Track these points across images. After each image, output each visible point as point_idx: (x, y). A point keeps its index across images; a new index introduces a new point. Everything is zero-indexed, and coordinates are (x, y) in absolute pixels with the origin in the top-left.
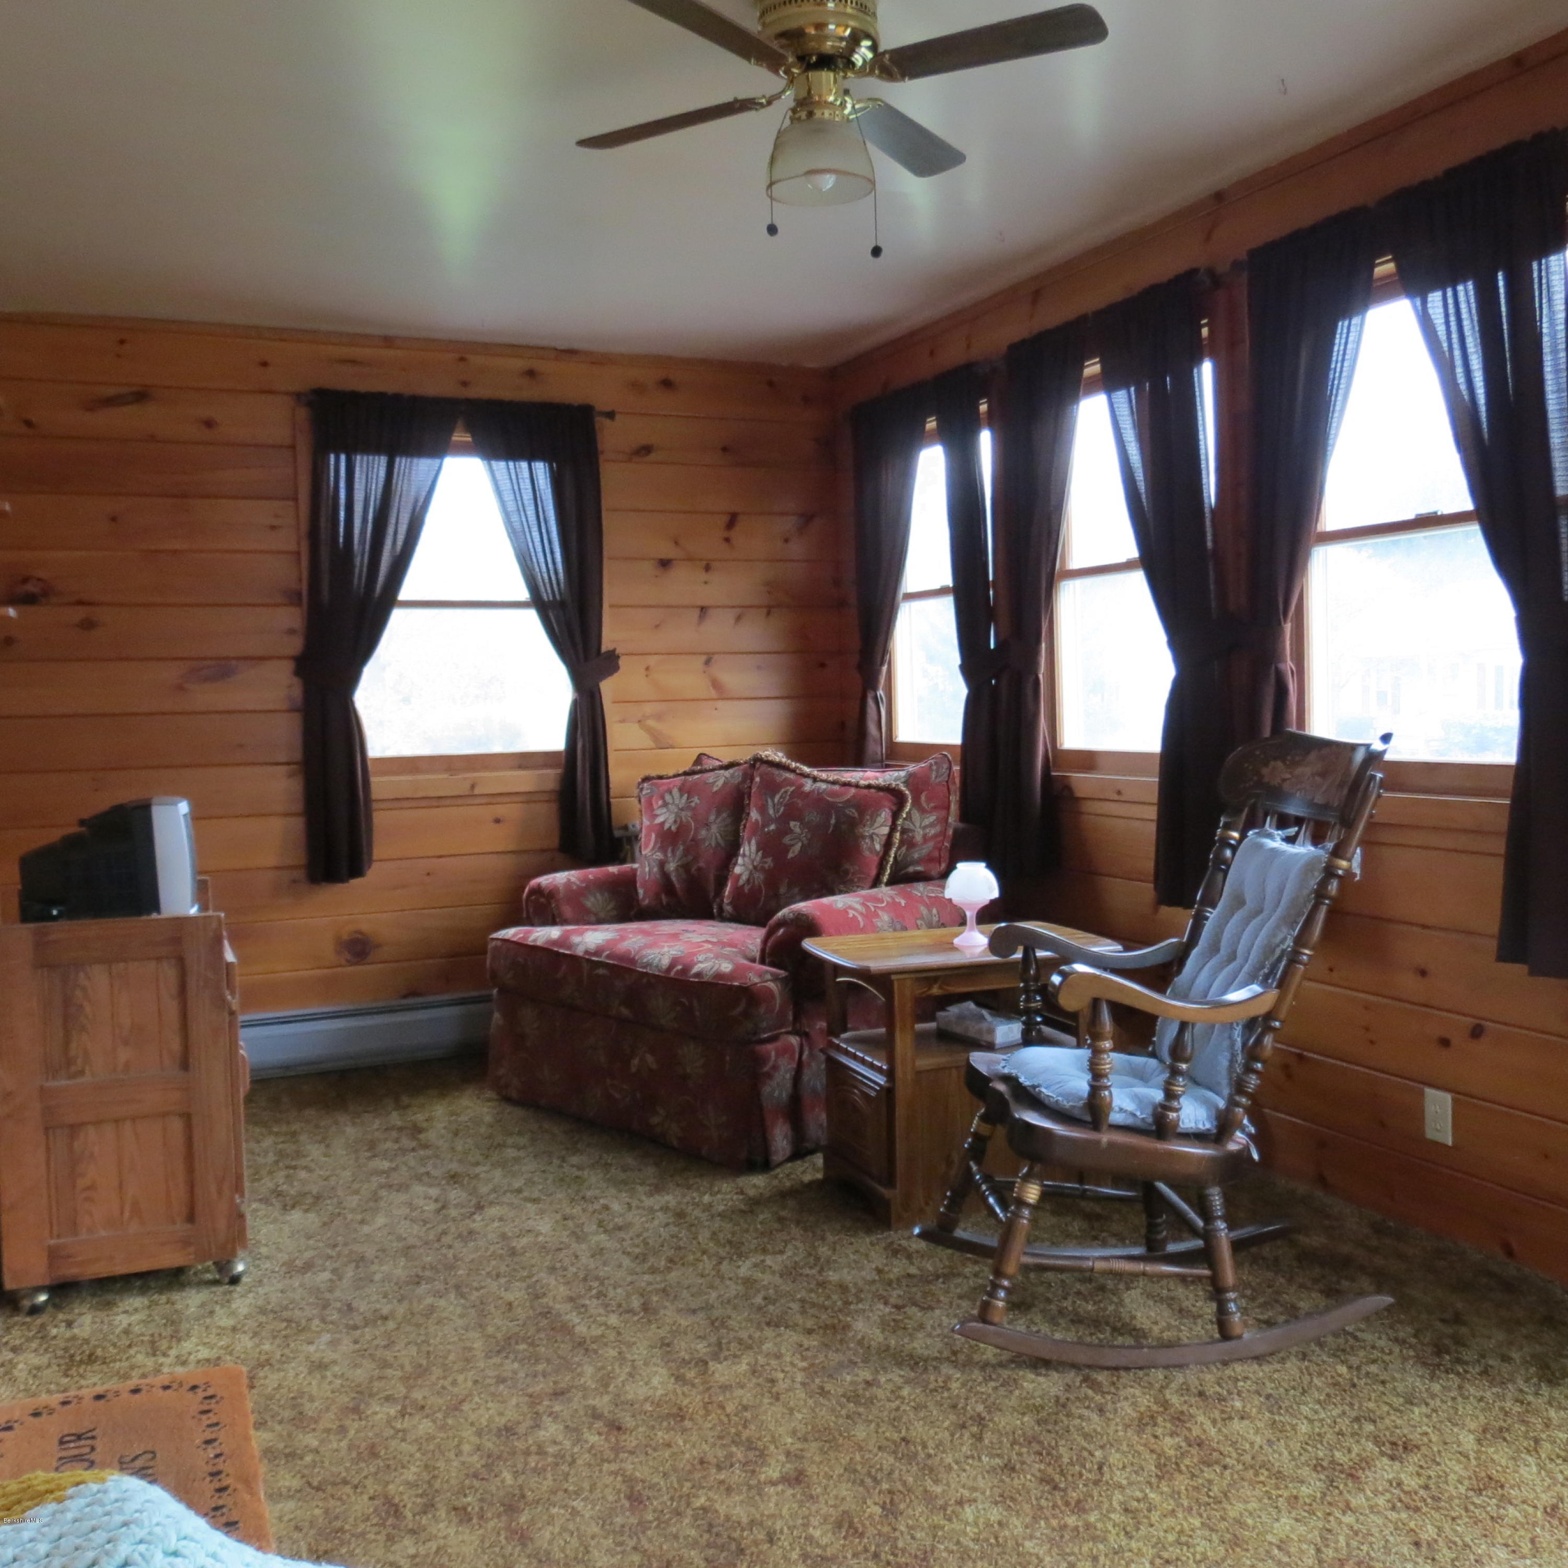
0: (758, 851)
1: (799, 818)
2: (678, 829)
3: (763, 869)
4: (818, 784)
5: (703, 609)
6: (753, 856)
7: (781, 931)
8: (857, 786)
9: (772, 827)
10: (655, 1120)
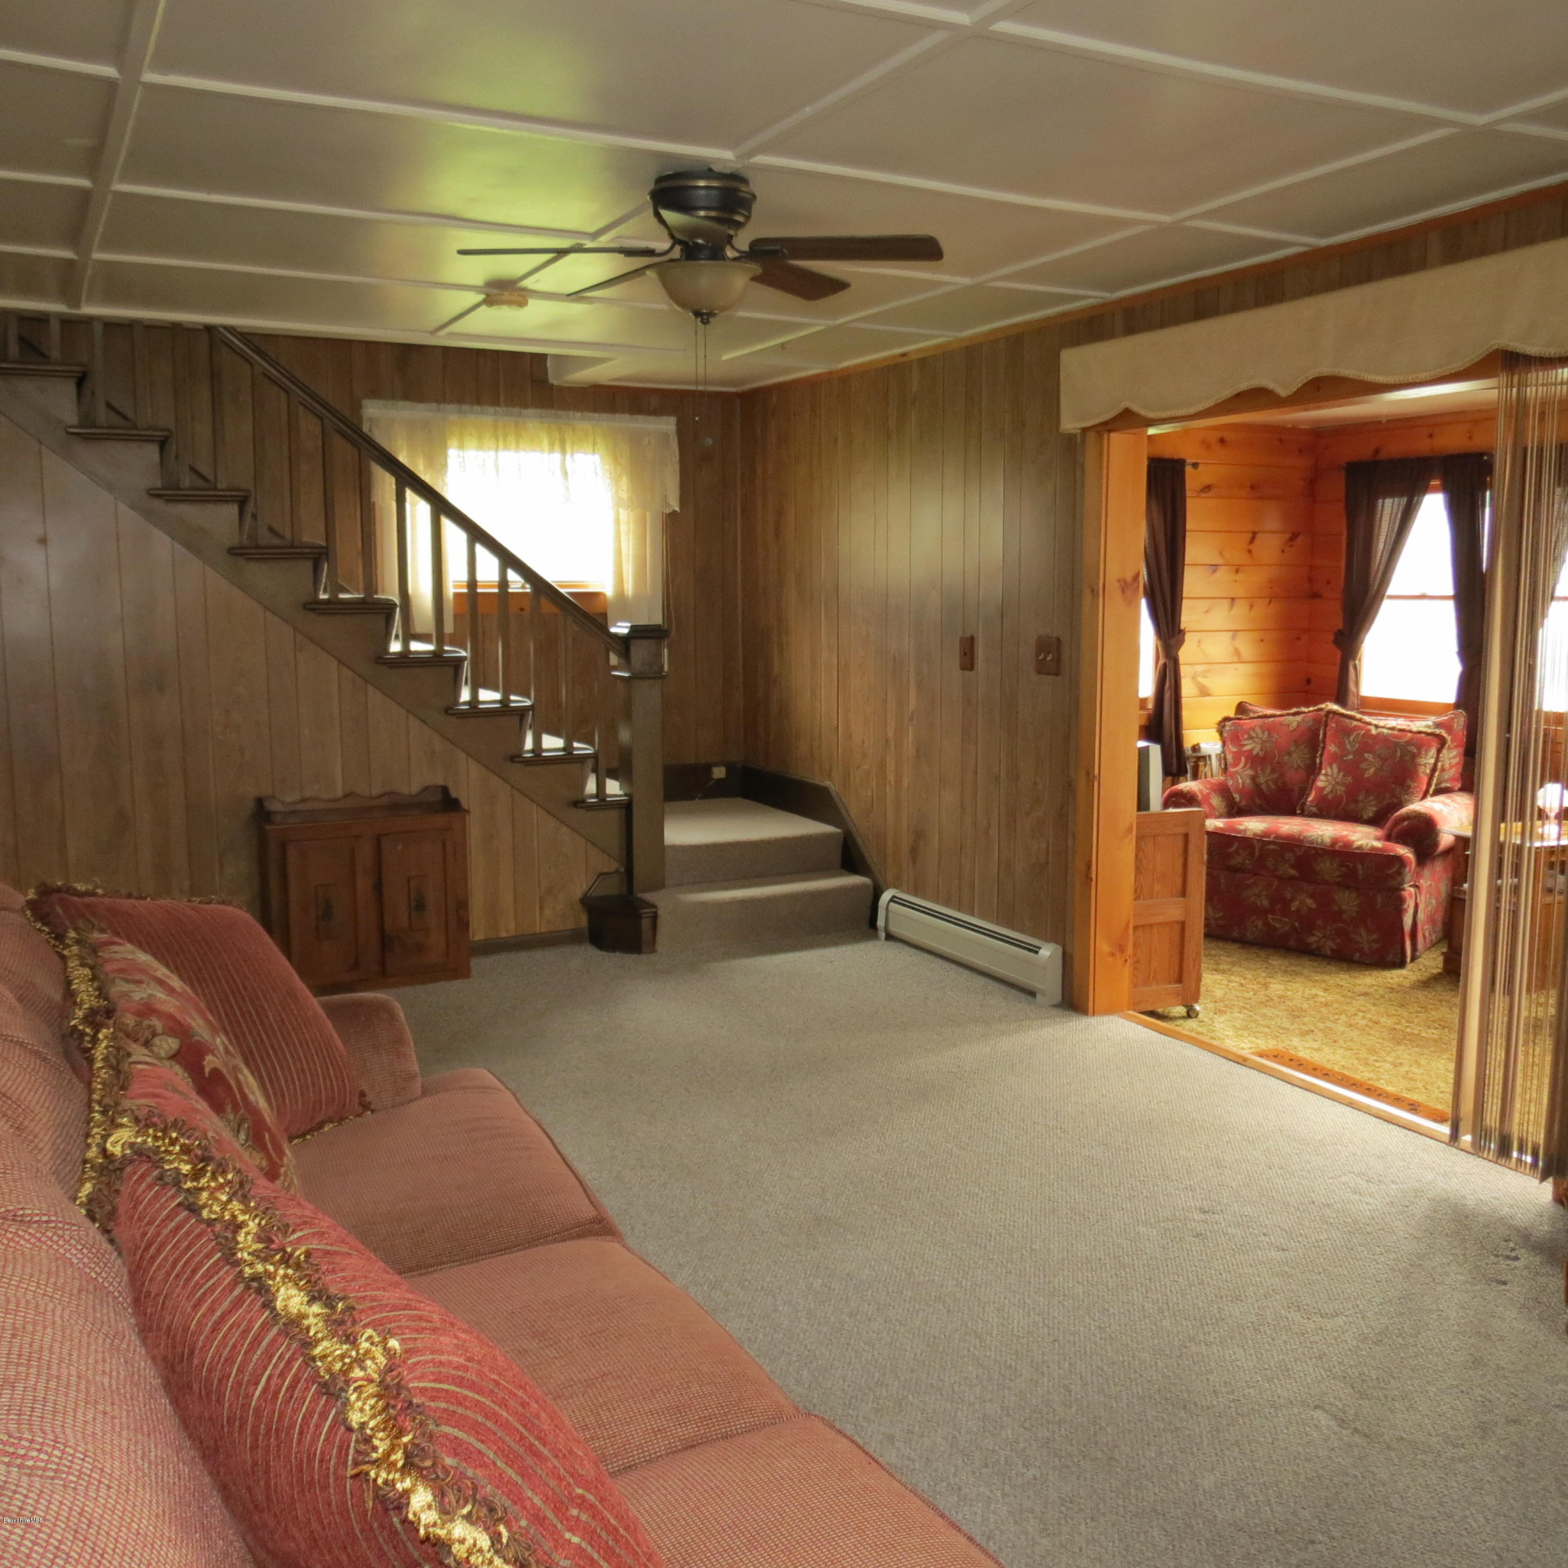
0: (1339, 771)
1: (1371, 751)
2: (1265, 754)
3: (1343, 784)
4: (1380, 730)
5: (1233, 599)
6: (1335, 775)
7: (1406, 823)
8: (1410, 731)
9: (1351, 757)
10: (1312, 939)
